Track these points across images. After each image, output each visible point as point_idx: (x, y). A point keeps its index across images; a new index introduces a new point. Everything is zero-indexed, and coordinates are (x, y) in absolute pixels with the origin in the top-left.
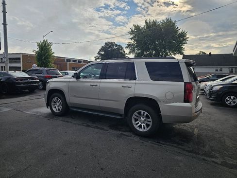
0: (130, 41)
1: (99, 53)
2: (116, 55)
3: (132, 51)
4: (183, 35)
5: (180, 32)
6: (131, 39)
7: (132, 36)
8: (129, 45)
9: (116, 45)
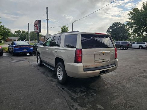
1: (108, 31)
2: (120, 31)
6: (130, 19)
8: (128, 24)
9: (121, 24)
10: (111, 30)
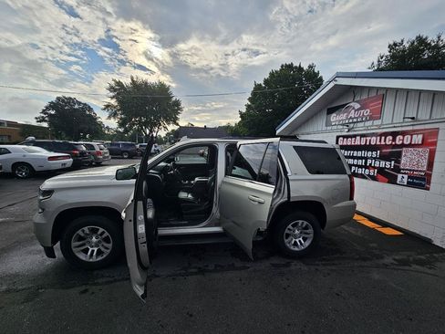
0: (109, 100)
1: (44, 112)
3: (114, 115)
4: (177, 104)
5: (174, 99)
6: (112, 98)
7: (112, 94)
8: (108, 106)
9: (79, 103)
10: (53, 112)
